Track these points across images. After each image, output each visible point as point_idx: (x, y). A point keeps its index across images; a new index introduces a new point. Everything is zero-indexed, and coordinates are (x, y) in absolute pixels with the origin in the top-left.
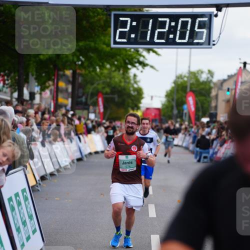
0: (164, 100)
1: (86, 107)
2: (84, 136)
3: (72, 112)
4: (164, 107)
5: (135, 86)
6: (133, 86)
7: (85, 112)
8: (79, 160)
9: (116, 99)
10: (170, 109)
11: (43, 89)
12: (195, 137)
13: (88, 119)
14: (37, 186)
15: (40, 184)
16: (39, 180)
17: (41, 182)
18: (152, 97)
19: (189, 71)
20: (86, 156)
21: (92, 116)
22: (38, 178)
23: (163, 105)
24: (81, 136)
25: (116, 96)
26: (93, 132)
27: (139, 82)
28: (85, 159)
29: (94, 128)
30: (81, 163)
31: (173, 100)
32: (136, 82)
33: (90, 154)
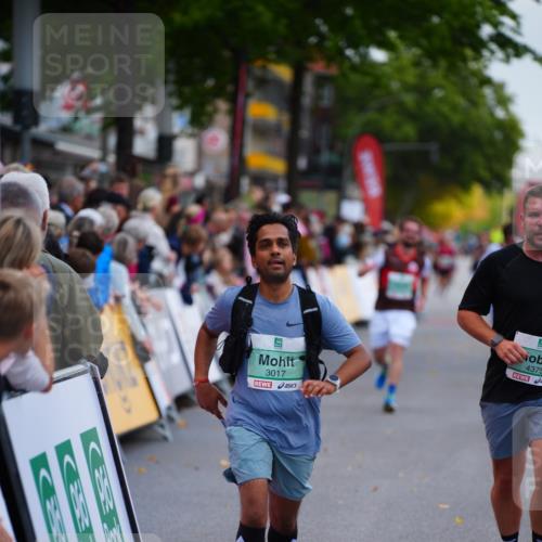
1: (334, 181)
3: (283, 198)
5: (500, 113)
6: (492, 114)
7: (331, 196)
9: (435, 157)
11: (199, 121)
13: (340, 220)
14: (162, 426)
15: (171, 419)
16: (169, 408)
17: (174, 414)
21: (353, 211)
22: (165, 401)
25: (433, 147)
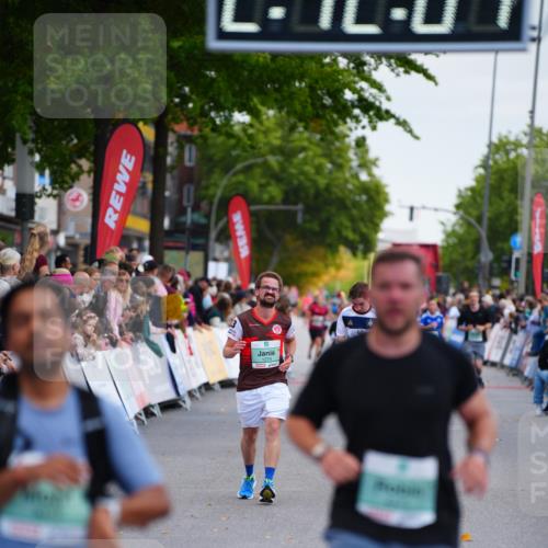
0: (452, 219)
1: (200, 241)
2: (189, 330)
4: (453, 241)
5: (364, 177)
7: (197, 256)
8: (168, 406)
10: (470, 248)
12: (539, 337)
18: (412, 209)
19: (531, 126)
20: (190, 393)
23: (448, 235)
24: (178, 333)
25: (300, 207)
26: (217, 320)
27: (374, 162)
28: (188, 403)
29: (222, 309)
30: (173, 415)
31: (479, 220)
32: (366, 164)
33: (207, 387)
